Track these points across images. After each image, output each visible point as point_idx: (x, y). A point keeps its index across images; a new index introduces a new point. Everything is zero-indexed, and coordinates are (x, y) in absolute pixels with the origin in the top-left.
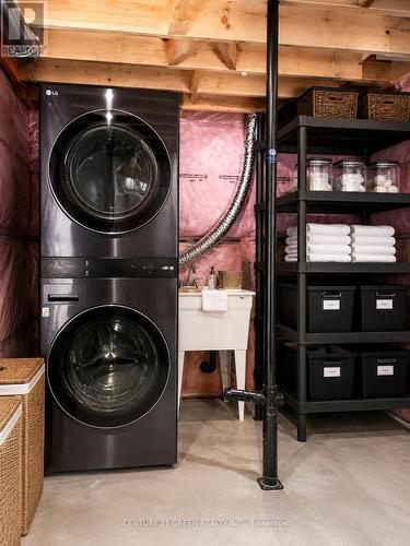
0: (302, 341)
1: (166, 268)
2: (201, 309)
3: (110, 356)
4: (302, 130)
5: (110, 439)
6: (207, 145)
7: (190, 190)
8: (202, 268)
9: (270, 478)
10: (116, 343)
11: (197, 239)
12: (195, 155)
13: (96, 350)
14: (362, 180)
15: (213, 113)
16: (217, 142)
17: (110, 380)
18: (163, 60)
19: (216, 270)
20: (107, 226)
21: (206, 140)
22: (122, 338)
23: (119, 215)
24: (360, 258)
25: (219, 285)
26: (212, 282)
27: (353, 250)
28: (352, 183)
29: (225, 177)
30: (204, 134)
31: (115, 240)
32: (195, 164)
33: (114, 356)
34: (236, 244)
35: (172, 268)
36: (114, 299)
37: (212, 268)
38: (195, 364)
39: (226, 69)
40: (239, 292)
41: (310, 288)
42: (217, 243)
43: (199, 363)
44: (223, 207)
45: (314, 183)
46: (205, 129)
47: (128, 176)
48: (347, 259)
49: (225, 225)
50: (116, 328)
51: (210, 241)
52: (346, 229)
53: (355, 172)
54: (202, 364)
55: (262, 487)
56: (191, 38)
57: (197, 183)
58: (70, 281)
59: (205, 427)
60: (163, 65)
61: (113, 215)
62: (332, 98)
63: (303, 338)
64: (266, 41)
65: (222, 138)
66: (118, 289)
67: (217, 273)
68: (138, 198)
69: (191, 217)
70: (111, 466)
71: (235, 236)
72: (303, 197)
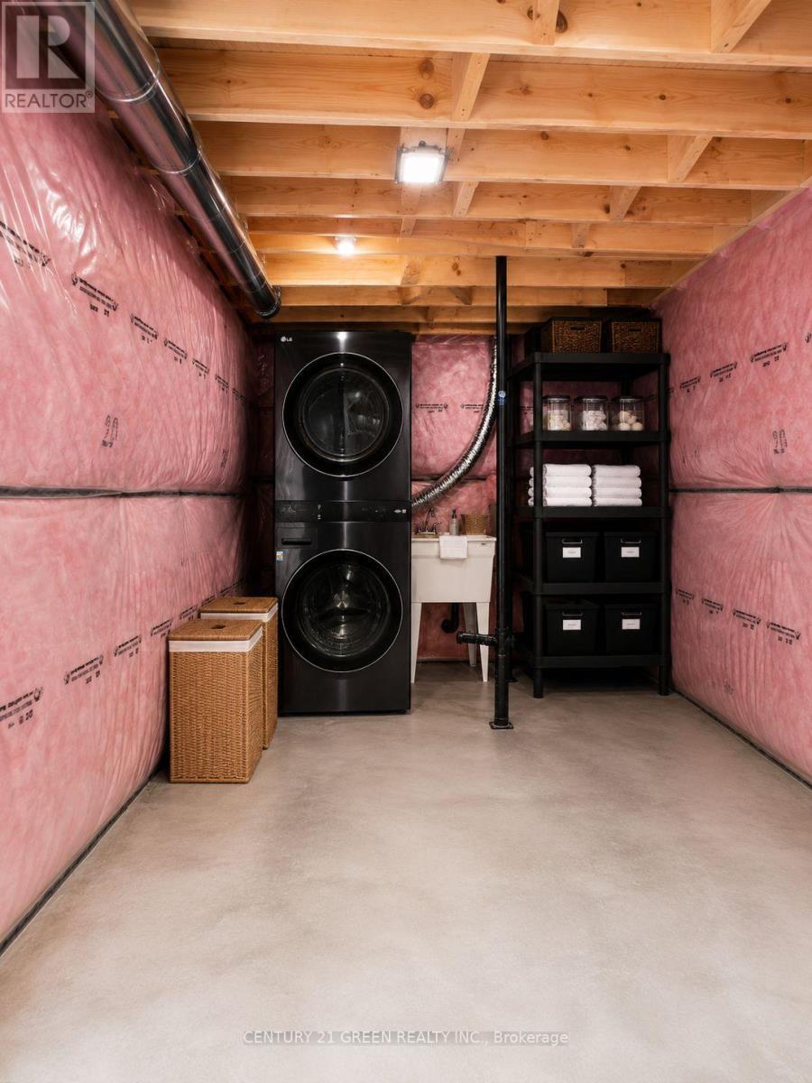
0: (538, 592)
1: (398, 511)
2: (439, 557)
3: (342, 605)
4: (538, 366)
5: (342, 683)
6: (448, 370)
7: (428, 422)
8: (442, 512)
9: (501, 719)
10: (348, 591)
11: (436, 478)
12: (435, 382)
13: (328, 599)
14: (604, 417)
15: (452, 336)
16: (461, 367)
17: (342, 632)
18: (397, 300)
19: (458, 514)
20: (338, 468)
21: (445, 365)
22: (354, 587)
23: (350, 457)
24: (601, 501)
25: (462, 531)
26: (454, 527)
27: (593, 492)
28: (592, 421)
29: (469, 406)
30: (445, 358)
31: (346, 483)
32: (434, 393)
33: (346, 606)
34: (482, 484)
35: (404, 511)
36: (345, 543)
37: (454, 511)
38: (437, 621)
39: (463, 305)
40: (482, 538)
41: (548, 534)
42: (460, 482)
43: (441, 621)
44: (466, 441)
45: (551, 421)
46: (445, 352)
47: (359, 414)
48: (588, 502)
49: (468, 461)
50: (348, 577)
51: (451, 480)
52: (586, 469)
53: (597, 409)
54: (444, 622)
55: (492, 728)
56: (422, 286)
57: (436, 414)
58: (302, 525)
59: (444, 686)
60: (397, 304)
61: (344, 458)
62: (572, 329)
63: (540, 588)
64: (495, 285)
65: (464, 362)
66: (349, 533)
67: (459, 517)
68: (370, 437)
69: (429, 454)
70: (343, 709)
71: (480, 473)
72: (538, 438)
